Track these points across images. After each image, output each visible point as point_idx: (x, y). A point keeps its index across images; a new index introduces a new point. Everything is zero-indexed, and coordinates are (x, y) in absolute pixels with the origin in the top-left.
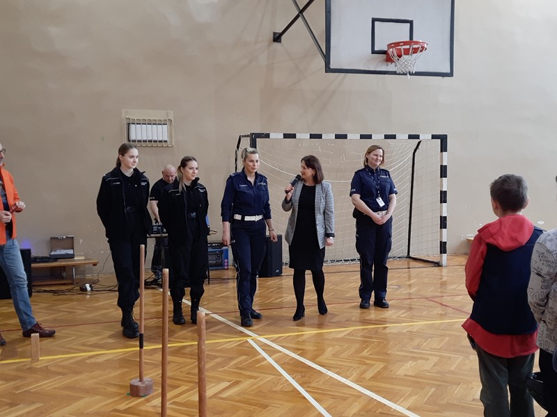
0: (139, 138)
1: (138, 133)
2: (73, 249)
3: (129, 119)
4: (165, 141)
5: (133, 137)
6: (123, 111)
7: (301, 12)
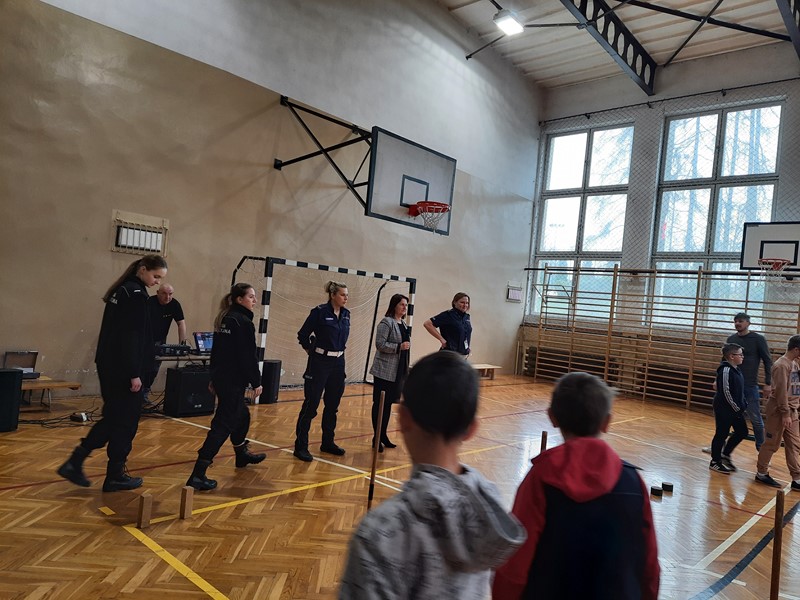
0: (130, 244)
1: (129, 238)
2: (33, 367)
3: (120, 221)
4: (159, 251)
5: (123, 242)
6: (114, 211)
7: (324, 151)
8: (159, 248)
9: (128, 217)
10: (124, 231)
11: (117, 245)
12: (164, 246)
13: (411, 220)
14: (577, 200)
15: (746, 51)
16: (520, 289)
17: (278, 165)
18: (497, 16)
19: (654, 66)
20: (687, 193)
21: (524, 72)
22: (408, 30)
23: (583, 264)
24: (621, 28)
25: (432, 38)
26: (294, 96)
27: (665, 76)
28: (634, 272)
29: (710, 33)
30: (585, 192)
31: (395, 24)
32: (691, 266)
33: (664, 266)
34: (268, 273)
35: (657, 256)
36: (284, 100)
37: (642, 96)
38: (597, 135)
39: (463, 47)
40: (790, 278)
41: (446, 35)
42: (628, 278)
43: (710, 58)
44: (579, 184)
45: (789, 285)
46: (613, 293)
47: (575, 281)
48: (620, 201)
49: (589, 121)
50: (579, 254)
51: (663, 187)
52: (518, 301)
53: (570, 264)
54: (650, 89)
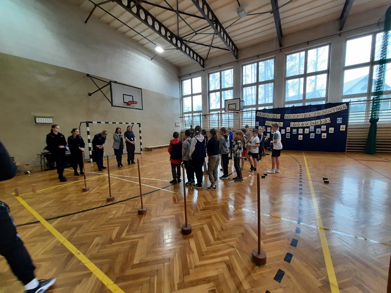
1: (39, 120)
3: (35, 116)
6: (32, 113)
7: (100, 89)
8: (51, 122)
9: (38, 114)
10: (37, 119)
11: (36, 123)
12: (53, 122)
13: (129, 107)
14: (191, 97)
15: (224, 55)
16: (179, 123)
17: (90, 95)
18: (155, 47)
19: (203, 60)
20: (214, 93)
21: (171, 63)
22: (129, 52)
23: (194, 114)
24: (190, 49)
25: (138, 54)
26: (91, 73)
27: (206, 62)
28: (205, 115)
29: (213, 50)
30: (192, 95)
31: (124, 50)
32: (216, 112)
33: (211, 113)
34: (88, 126)
35: (210, 111)
36: (88, 75)
37: (202, 68)
38: (193, 79)
39: (150, 57)
40: (238, 113)
41: (143, 53)
42: (204, 117)
43: (216, 57)
44: (190, 93)
45: (237, 114)
46: (201, 121)
47: (193, 119)
48: (200, 97)
49: (191, 75)
50: (192, 112)
51: (210, 92)
52: (179, 126)
53: (191, 115)
54: (203, 66)
